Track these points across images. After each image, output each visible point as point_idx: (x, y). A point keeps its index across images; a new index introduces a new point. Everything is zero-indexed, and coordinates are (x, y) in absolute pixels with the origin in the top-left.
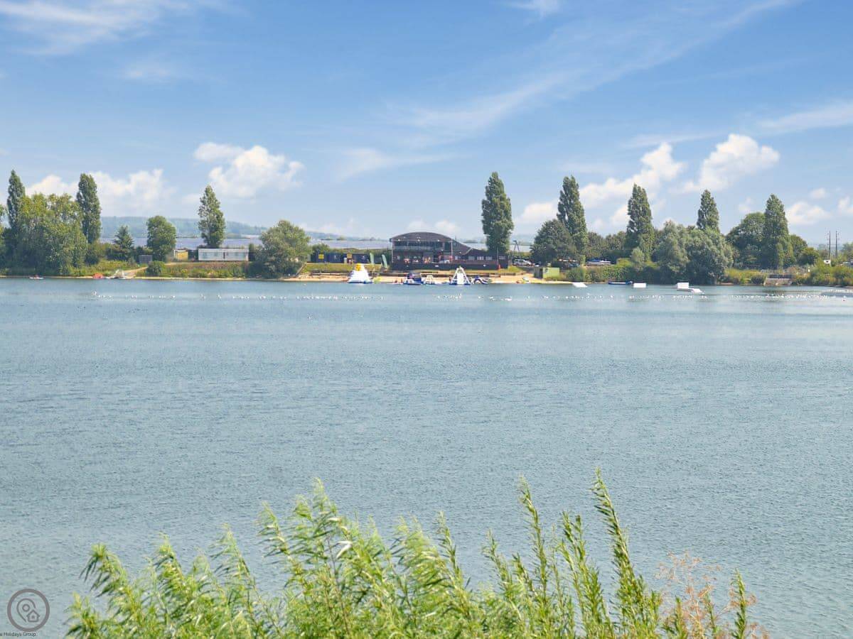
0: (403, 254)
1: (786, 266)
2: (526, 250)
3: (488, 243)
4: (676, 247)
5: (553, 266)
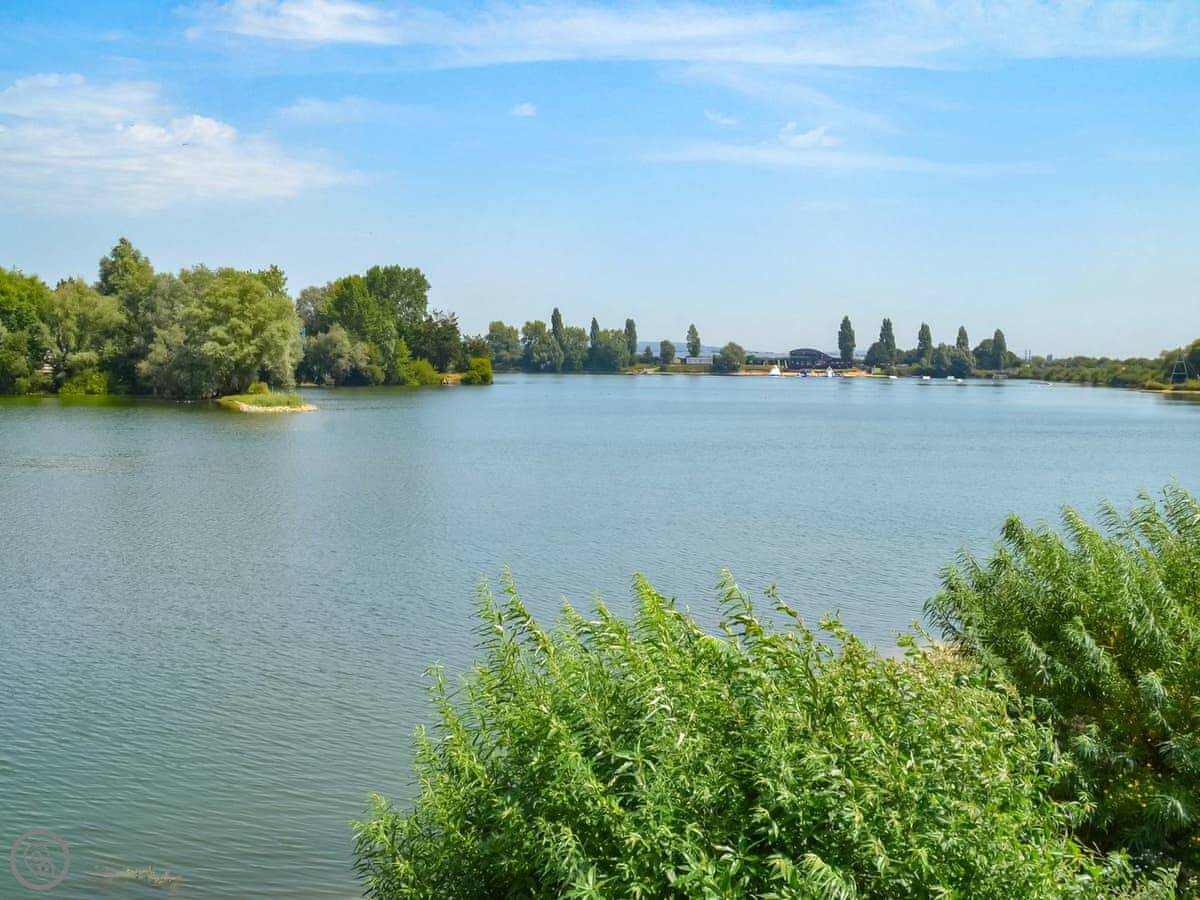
0: (795, 360)
1: (1005, 368)
2: (863, 358)
3: (842, 354)
4: (945, 358)
5: (877, 367)
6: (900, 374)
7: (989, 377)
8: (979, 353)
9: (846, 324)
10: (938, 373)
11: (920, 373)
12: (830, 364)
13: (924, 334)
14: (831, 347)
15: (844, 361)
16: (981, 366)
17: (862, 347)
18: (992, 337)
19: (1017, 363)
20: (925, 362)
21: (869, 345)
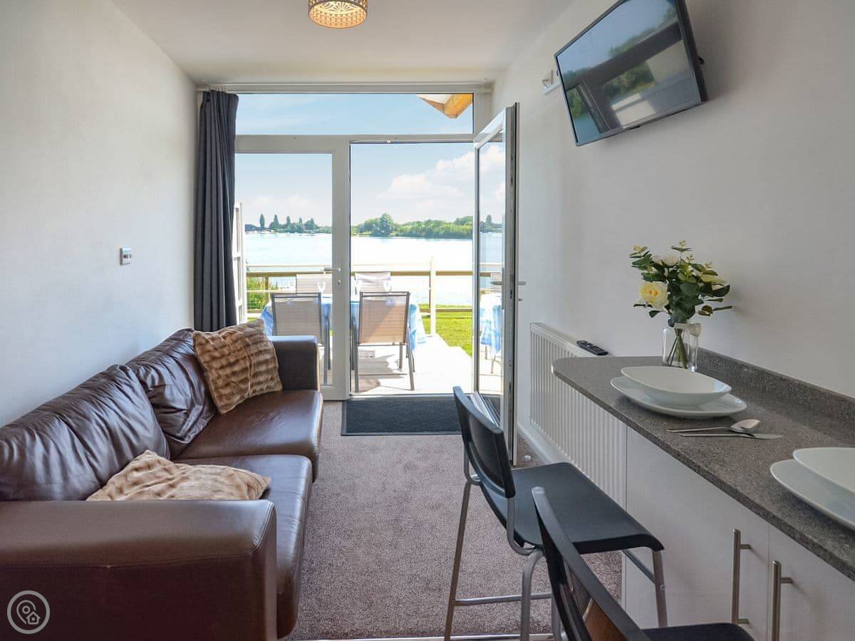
1: (314, 229)
4: (295, 226)
5: (273, 230)
6: (280, 232)
7: (309, 232)
8: (306, 225)
9: (262, 216)
10: (292, 232)
11: (287, 231)
12: (257, 229)
13: (288, 219)
14: (259, 226)
15: (262, 228)
16: (307, 229)
17: (267, 225)
18: (310, 219)
19: (318, 228)
20: (289, 228)
21: (270, 223)
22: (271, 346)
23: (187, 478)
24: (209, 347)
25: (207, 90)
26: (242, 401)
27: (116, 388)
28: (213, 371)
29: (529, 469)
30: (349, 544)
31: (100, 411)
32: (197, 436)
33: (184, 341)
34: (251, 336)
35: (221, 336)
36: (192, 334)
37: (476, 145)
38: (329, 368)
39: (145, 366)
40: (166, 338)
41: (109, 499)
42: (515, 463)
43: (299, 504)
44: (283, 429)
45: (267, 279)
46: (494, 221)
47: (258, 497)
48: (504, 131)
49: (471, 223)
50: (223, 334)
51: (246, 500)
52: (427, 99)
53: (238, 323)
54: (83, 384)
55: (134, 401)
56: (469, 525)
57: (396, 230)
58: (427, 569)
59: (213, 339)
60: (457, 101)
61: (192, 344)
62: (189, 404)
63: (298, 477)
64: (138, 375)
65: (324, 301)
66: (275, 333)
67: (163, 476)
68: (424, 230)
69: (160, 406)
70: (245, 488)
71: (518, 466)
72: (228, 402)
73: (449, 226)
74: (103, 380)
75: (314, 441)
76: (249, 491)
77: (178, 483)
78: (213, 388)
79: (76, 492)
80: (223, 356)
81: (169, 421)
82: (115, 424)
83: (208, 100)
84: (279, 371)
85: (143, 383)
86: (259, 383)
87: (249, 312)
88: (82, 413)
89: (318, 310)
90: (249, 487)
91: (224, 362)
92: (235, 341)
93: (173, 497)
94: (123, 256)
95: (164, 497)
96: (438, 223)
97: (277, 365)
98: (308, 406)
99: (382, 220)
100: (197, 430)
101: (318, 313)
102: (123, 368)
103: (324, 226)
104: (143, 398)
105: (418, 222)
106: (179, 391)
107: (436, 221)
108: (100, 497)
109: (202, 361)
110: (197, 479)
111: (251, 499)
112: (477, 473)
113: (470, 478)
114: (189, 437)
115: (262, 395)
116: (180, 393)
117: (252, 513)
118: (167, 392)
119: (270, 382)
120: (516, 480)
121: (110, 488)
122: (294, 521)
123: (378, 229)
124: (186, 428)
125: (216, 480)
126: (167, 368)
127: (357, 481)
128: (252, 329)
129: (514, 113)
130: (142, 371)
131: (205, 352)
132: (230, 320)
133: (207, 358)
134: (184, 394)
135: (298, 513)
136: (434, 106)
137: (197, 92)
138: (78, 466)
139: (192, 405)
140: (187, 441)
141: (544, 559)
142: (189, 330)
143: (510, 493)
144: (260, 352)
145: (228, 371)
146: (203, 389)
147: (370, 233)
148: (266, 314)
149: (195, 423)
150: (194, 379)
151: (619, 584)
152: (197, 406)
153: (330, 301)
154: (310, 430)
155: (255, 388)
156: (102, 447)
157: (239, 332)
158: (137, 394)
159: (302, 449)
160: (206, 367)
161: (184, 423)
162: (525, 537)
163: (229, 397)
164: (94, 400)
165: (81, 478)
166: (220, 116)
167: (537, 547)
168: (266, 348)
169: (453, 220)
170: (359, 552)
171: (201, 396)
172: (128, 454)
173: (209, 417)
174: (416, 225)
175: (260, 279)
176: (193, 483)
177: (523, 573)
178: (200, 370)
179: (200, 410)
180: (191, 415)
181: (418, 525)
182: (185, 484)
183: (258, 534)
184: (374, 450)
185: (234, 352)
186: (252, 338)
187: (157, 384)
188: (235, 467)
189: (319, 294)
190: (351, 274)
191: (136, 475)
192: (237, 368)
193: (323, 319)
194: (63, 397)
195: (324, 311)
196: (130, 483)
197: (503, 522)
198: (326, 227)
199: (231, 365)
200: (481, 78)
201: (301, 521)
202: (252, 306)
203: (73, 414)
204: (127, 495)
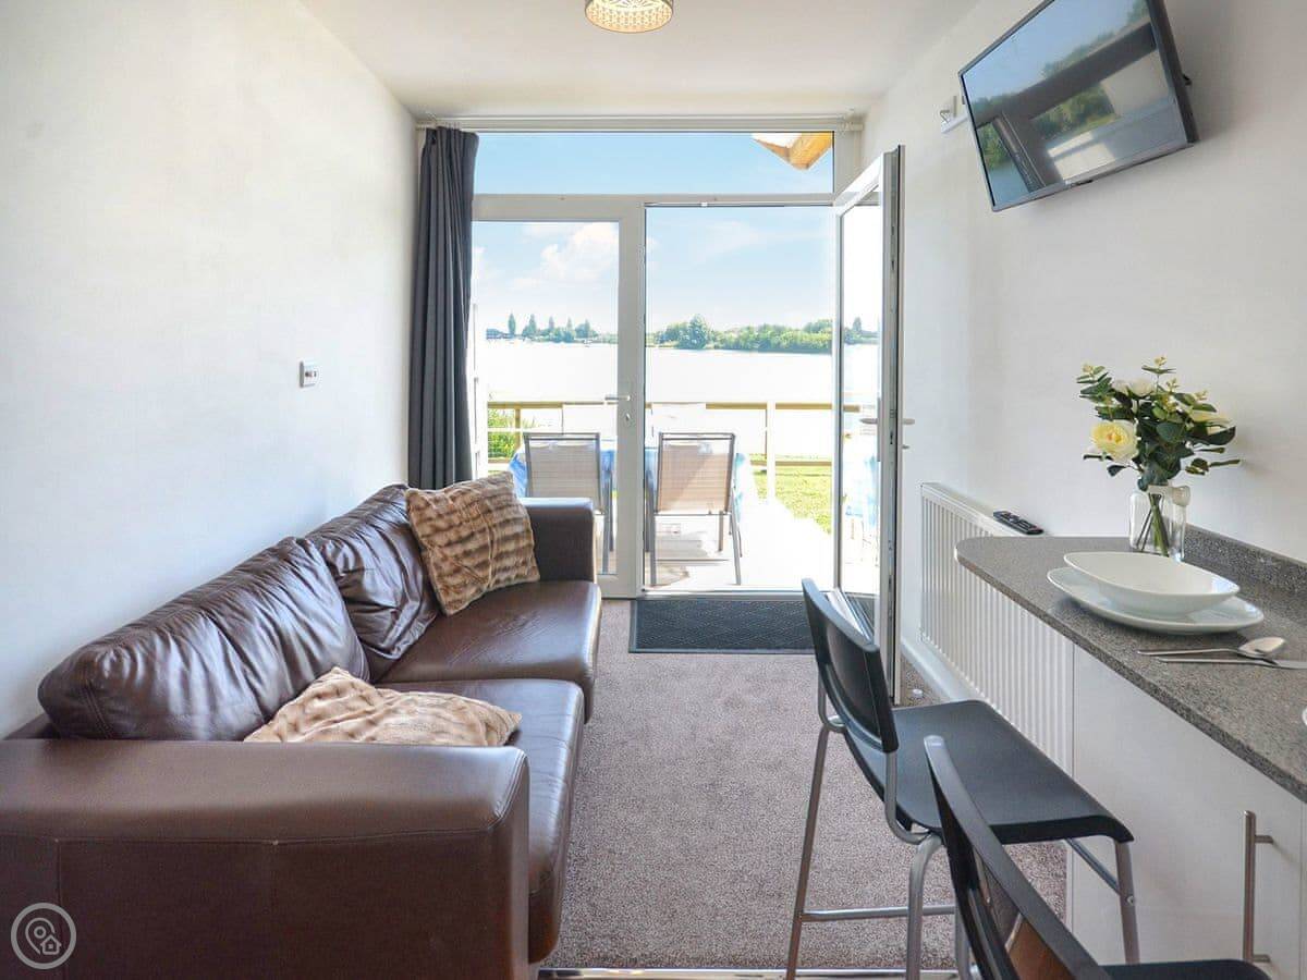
1: (590, 337)
2: (521, 333)
3: (510, 331)
4: (561, 332)
5: (528, 337)
6: (539, 341)
7: (583, 342)
8: (578, 331)
9: (512, 317)
10: (557, 341)
11: (549, 340)
12: (505, 336)
13: (551, 323)
14: (506, 330)
15: (511, 335)
16: (579, 337)
17: (519, 330)
18: (584, 322)
19: (596, 335)
20: (552, 335)
21: (523, 327)
22: (523, 513)
23: (395, 711)
24: (429, 513)
25: (432, 126)
26: (478, 596)
27: (290, 572)
28: (436, 549)
29: (921, 709)
30: (638, 820)
31: (267, 607)
32: (410, 647)
33: (393, 503)
34: (495, 496)
35: (447, 496)
36: (405, 493)
37: (837, 210)
38: (611, 549)
39: (335, 540)
40: (365, 499)
41: (278, 740)
42: (897, 701)
43: (564, 755)
44: (540, 639)
45: (518, 411)
46: (865, 327)
47: (502, 743)
48: (880, 190)
49: (829, 329)
50: (451, 493)
51: (484, 746)
52: (763, 140)
53: (474, 478)
54: (241, 566)
55: (317, 592)
56: (827, 797)
57: (715, 340)
58: (760, 863)
59: (436, 501)
60: (809, 144)
61: (404, 508)
62: (399, 596)
63: (563, 715)
64: (323, 554)
65: (604, 447)
66: (529, 493)
67: (359, 708)
68: (757, 339)
69: (356, 601)
70: (482, 729)
71: (902, 705)
72: (458, 597)
73: (795, 334)
74: (272, 560)
75: (588, 659)
76: (488, 732)
77: (381, 718)
78: (435, 574)
79: (229, 728)
80: (451, 527)
81: (369, 625)
82: (289, 627)
83: (434, 142)
84: (534, 550)
85: (331, 566)
86: (506, 569)
87: (490, 462)
88: (238, 607)
89: (595, 459)
90: (489, 727)
91: (452, 536)
92: (471, 504)
93: (373, 739)
94: (304, 374)
95: (361, 739)
96: (779, 330)
97: (533, 542)
98: (579, 603)
99: (694, 325)
100: (410, 639)
101: (595, 463)
102: (302, 543)
103: (605, 332)
104: (331, 588)
105: (749, 328)
106: (384, 579)
107: (775, 327)
108: (264, 736)
109: (420, 534)
110: (411, 713)
111: (490, 745)
112: (838, 713)
113: (828, 722)
114: (399, 649)
115: (509, 587)
116: (387, 582)
117: (492, 767)
118: (367, 580)
119: (520, 567)
120: (900, 726)
121: (280, 723)
122: (556, 782)
123: (688, 337)
124: (394, 634)
125: (438, 716)
126: (369, 545)
127: (652, 723)
128: (495, 487)
129: (896, 162)
130: (330, 548)
131: (423, 520)
132: (463, 473)
133: (428, 530)
134: (391, 583)
135: (561, 770)
136: (773, 151)
137: (417, 130)
138: (234, 691)
139: (404, 600)
140: (395, 655)
141: (943, 851)
142: (401, 487)
143: (890, 745)
144: (507, 522)
145: (459, 549)
146: (420, 576)
147: (675, 343)
148: (516, 465)
149: (409, 626)
150: (408, 561)
151: (1061, 895)
152: (411, 602)
153: (613, 447)
154: (581, 644)
155: (497, 576)
156: (268, 660)
157: (477, 492)
158: (322, 582)
159: (570, 672)
160: (426, 543)
161: (391, 627)
162: (913, 816)
163: (458, 589)
164: (258, 589)
165: (236, 707)
166: (451, 164)
167: (932, 831)
168: (517, 516)
169: (802, 325)
170: (656, 832)
171: (417, 587)
172: (307, 671)
173: (429, 619)
174: (746, 332)
175: (510, 412)
176: (403, 718)
177: (911, 874)
178: (417, 548)
179: (416, 608)
180: (401, 616)
181: (747, 794)
182: (391, 720)
183: (500, 798)
184: (679, 675)
185: (467, 521)
186: (495, 500)
187: (351, 566)
188: (467, 696)
189: (598, 435)
190: (646, 406)
191: (318, 704)
192: (471, 546)
193: (603, 472)
194: (213, 584)
195: (605, 461)
196: (309, 717)
197: (880, 791)
198: (608, 334)
199: (461, 541)
200: (846, 108)
201: (566, 781)
202: (495, 452)
203: (227, 610)
204: (304, 734)
